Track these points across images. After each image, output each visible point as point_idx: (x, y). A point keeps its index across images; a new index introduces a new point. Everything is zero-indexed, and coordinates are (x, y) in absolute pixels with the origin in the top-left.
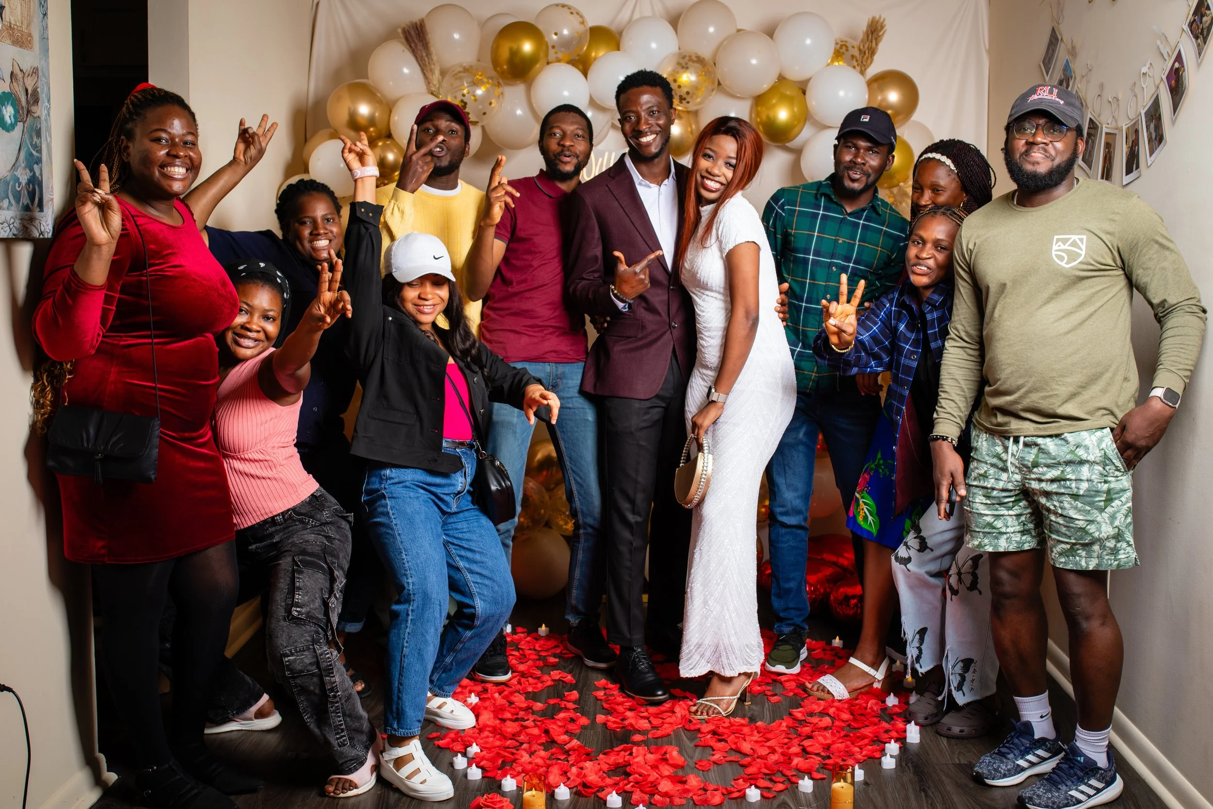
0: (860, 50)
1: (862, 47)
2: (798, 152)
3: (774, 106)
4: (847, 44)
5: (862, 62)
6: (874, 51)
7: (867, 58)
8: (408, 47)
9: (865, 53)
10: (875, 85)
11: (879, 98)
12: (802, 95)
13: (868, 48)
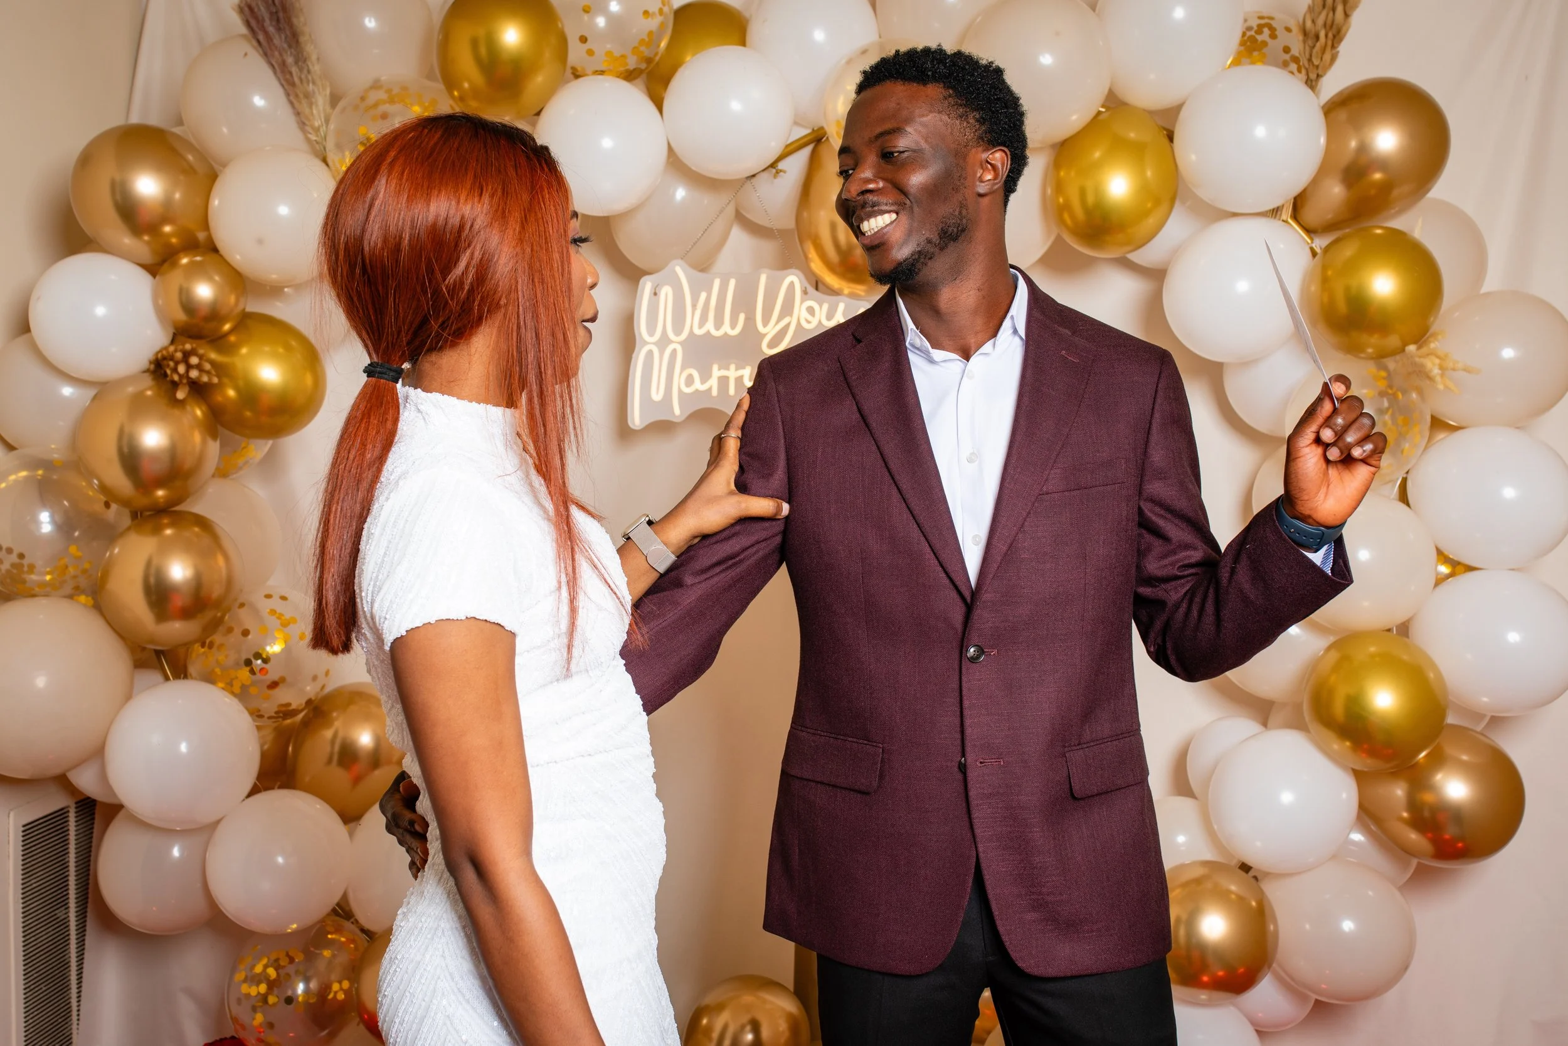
0: (1305, 33)
1: (1309, 24)
2: (1157, 275)
3: (1098, 166)
4: (1274, 24)
5: (1310, 60)
6: (1339, 31)
7: (1323, 51)
8: (255, 43)
9: (1317, 38)
10: (1342, 115)
11: (1353, 144)
12: (1166, 141)
13: (1325, 25)
